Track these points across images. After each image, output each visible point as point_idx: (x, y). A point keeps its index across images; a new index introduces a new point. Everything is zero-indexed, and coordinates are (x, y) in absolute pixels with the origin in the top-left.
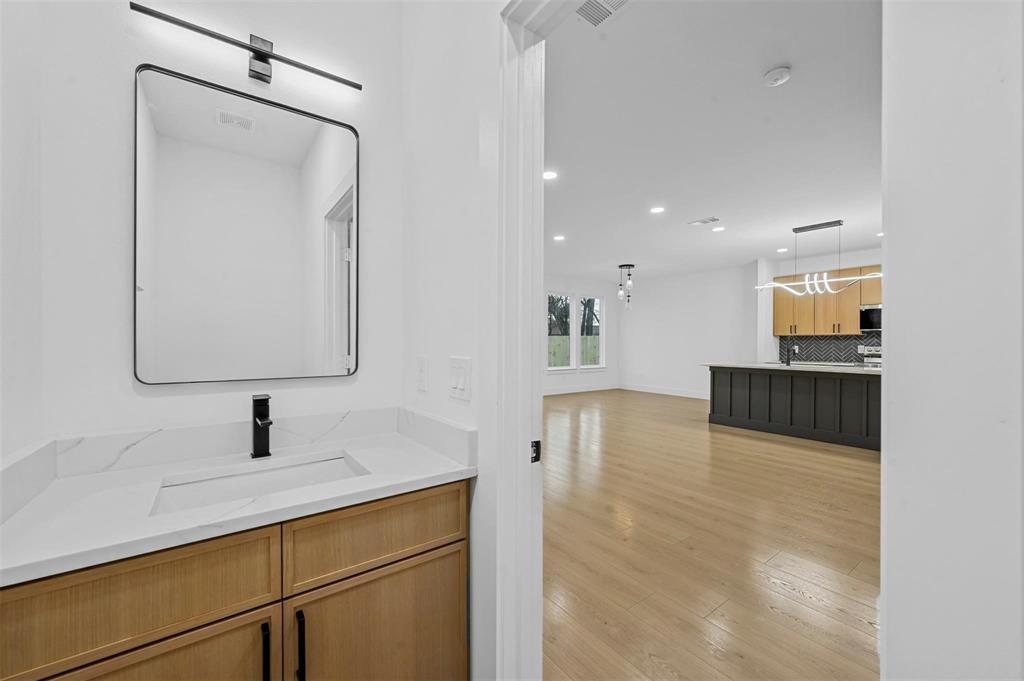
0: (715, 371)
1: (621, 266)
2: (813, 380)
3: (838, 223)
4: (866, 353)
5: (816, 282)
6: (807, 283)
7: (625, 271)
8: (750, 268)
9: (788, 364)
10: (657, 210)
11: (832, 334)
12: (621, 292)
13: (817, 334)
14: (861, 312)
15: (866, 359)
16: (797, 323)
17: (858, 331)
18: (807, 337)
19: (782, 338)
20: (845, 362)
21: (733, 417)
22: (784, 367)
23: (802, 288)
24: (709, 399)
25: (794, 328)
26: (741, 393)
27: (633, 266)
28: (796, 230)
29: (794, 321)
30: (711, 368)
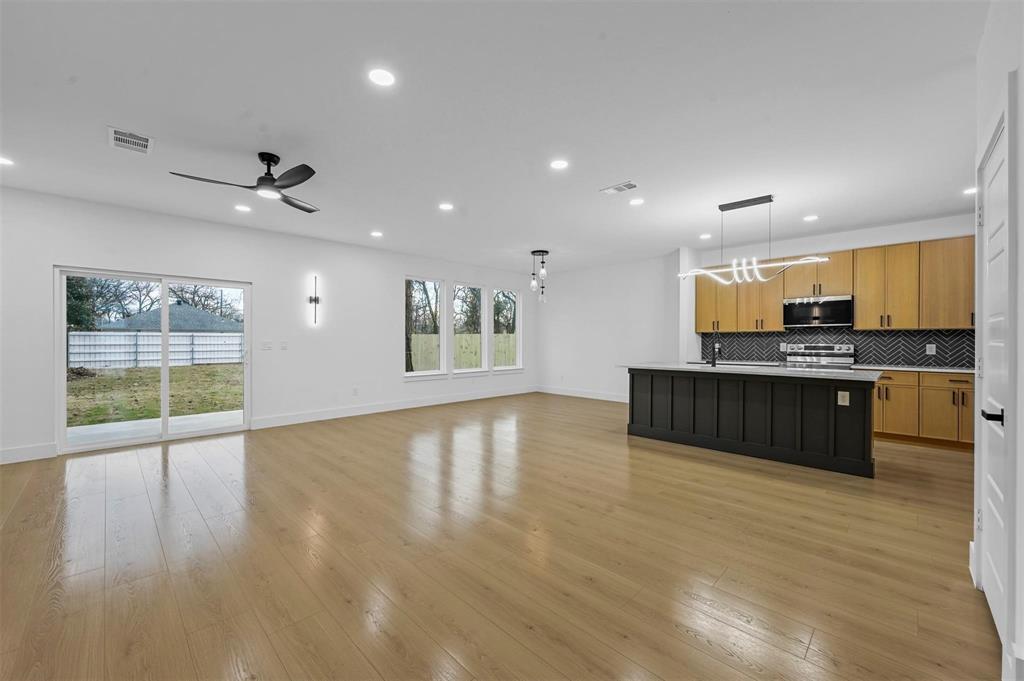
0: (635, 373)
1: (534, 253)
2: (741, 383)
3: (768, 199)
4: (789, 351)
5: (744, 268)
6: (734, 269)
7: (539, 258)
8: (672, 258)
9: (714, 365)
10: (559, 165)
11: (755, 330)
12: (534, 283)
13: (740, 330)
14: (785, 306)
15: (789, 358)
16: (719, 320)
17: (781, 328)
18: (729, 334)
19: (704, 336)
20: (768, 360)
21: (653, 428)
22: (709, 368)
23: (728, 276)
24: (628, 402)
25: (716, 324)
26: (662, 399)
27: (547, 252)
28: (723, 208)
29: (717, 317)
30: (630, 370)
